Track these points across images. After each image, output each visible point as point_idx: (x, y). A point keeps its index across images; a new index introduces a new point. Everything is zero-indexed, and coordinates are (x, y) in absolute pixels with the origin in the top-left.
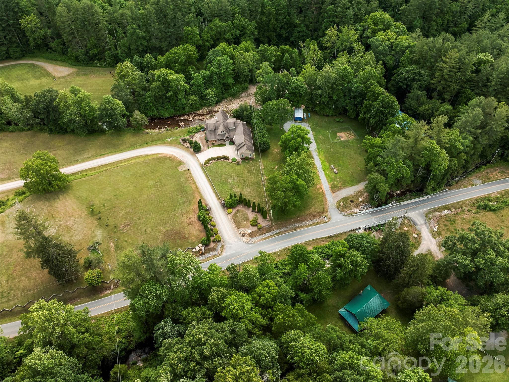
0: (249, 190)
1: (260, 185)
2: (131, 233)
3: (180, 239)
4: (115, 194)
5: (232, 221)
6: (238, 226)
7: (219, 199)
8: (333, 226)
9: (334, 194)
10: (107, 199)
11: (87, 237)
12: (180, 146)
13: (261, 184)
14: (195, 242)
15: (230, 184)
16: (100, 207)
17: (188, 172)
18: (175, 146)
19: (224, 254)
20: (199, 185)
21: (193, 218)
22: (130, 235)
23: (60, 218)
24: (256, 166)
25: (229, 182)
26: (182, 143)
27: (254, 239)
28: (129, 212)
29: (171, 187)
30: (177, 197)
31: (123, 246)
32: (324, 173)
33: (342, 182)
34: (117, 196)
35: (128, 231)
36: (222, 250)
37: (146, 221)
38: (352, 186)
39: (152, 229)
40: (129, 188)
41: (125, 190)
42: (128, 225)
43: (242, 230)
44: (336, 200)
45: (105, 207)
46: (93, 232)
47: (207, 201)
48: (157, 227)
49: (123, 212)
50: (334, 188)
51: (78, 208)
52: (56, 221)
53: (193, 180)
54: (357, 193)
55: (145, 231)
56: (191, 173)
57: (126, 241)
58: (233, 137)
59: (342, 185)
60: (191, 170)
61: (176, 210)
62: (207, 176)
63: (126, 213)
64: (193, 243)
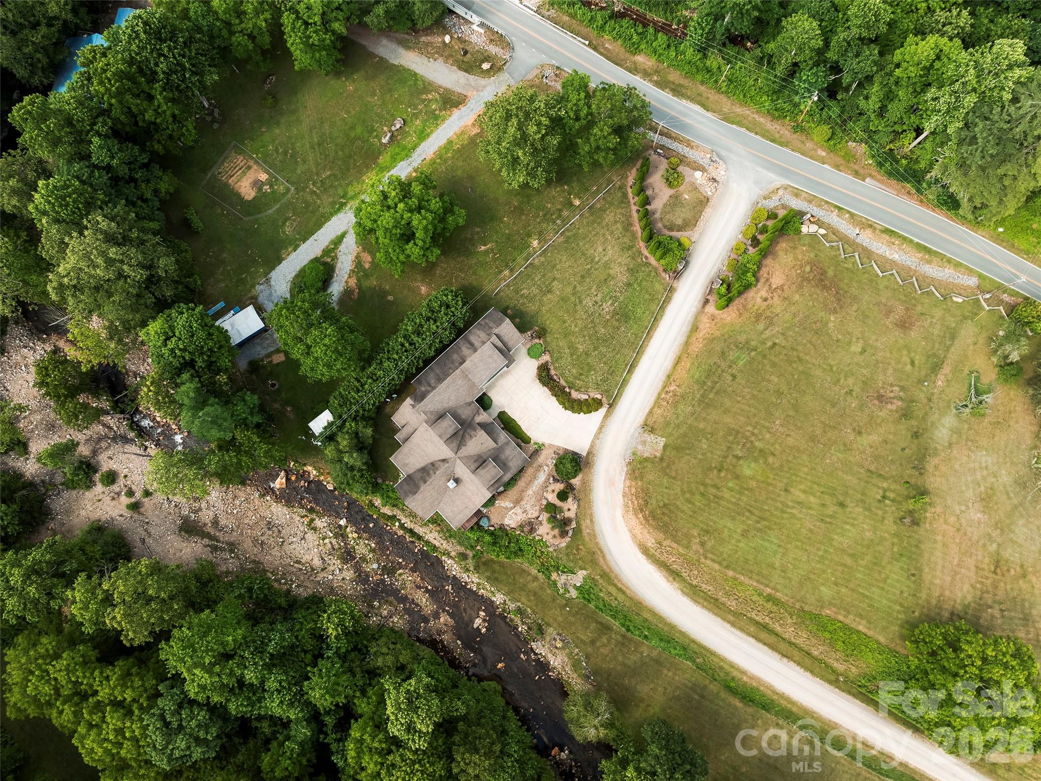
0: (600, 249)
1: (566, 242)
2: (890, 371)
3: (824, 273)
4: (840, 510)
5: (701, 223)
6: (703, 202)
7: (671, 290)
8: (556, 51)
9: (469, 94)
10: (866, 509)
11: (970, 443)
12: (585, 524)
13: (562, 239)
14: (804, 245)
15: (616, 299)
16: (893, 501)
17: (650, 423)
18: (593, 535)
19: (779, 181)
20: (668, 364)
21: (759, 295)
22: (895, 370)
23: (984, 545)
24: (517, 291)
25: (612, 304)
26: (574, 525)
27: (704, 160)
28: (854, 430)
29: (726, 411)
30: (739, 376)
31: (923, 359)
32: (423, 144)
33: (424, 97)
34: (841, 498)
35: (892, 385)
36: (773, 192)
37: (842, 376)
38: (415, 74)
39: (850, 343)
40: (802, 497)
41: (812, 499)
42: (880, 398)
43: (708, 190)
44: (482, 81)
45: (885, 491)
46: (950, 445)
47: (694, 310)
48: (838, 341)
49: (865, 440)
50: (452, 101)
51: (935, 542)
52: (999, 545)
53: (664, 387)
54: (429, 56)
55: (864, 351)
56: (651, 412)
57: (913, 363)
58: (470, 404)
59: (430, 92)
60: (640, 419)
61: (769, 344)
62: (633, 367)
63: (860, 433)
64: (810, 245)
